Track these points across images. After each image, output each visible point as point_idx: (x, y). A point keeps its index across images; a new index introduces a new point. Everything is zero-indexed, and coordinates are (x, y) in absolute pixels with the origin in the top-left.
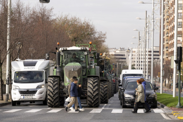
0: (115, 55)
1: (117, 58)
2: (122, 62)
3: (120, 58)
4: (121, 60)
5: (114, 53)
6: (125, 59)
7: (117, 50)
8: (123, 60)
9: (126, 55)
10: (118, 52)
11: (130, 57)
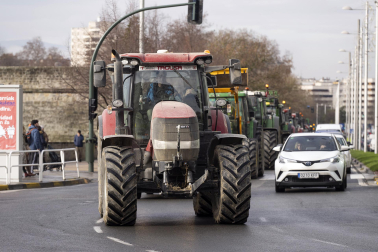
0: (314, 90)
1: (316, 96)
2: (326, 102)
3: (321, 96)
4: (323, 99)
5: (311, 88)
6: (331, 96)
7: (318, 81)
8: (328, 99)
9: (330, 90)
10: (319, 85)
11: (337, 94)
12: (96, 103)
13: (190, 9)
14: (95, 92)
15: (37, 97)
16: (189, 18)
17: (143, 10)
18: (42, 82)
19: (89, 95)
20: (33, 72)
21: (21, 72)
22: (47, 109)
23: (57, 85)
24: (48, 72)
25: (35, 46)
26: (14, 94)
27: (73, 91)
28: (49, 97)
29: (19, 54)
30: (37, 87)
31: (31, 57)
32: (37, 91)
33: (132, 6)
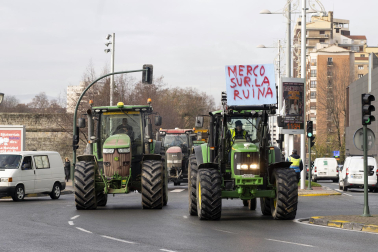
12: (78, 138)
13: (144, 74)
14: (77, 130)
15: (40, 135)
16: (143, 80)
17: (113, 74)
18: (44, 124)
19: (73, 133)
20: (38, 117)
21: (29, 117)
22: (48, 143)
23: (54, 126)
24: (49, 117)
25: (41, 99)
26: (19, 132)
27: (63, 130)
28: (49, 134)
29: (30, 104)
30: (40, 127)
31: (38, 107)
32: (40, 130)
33: (105, 71)
